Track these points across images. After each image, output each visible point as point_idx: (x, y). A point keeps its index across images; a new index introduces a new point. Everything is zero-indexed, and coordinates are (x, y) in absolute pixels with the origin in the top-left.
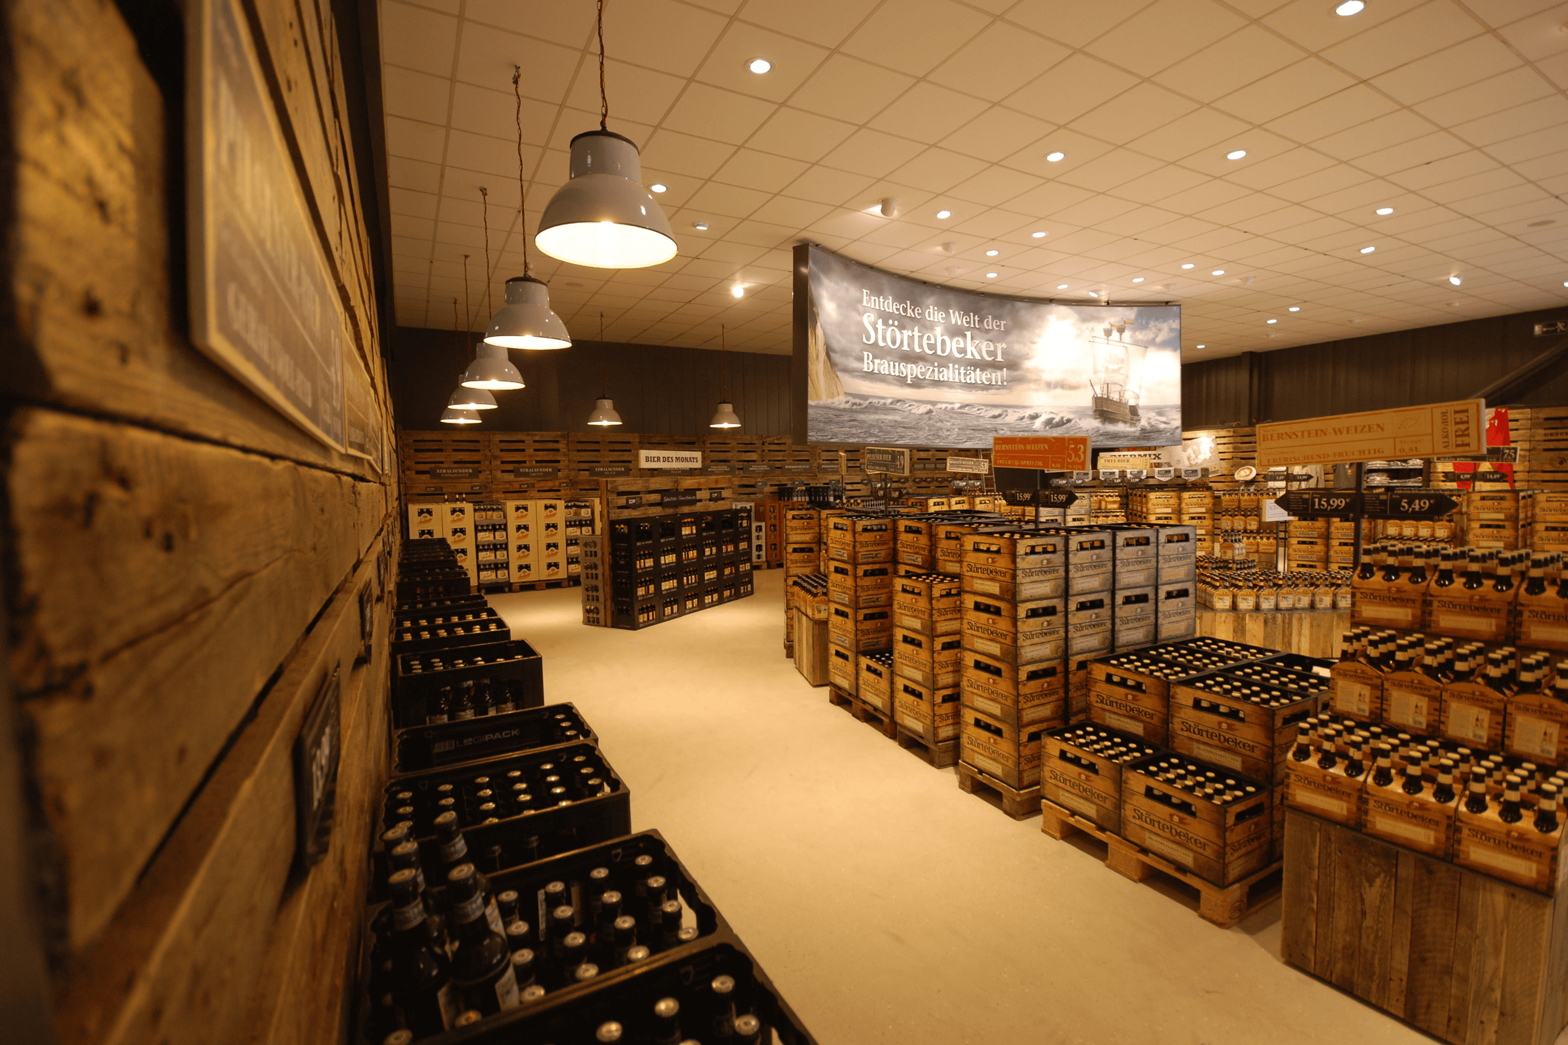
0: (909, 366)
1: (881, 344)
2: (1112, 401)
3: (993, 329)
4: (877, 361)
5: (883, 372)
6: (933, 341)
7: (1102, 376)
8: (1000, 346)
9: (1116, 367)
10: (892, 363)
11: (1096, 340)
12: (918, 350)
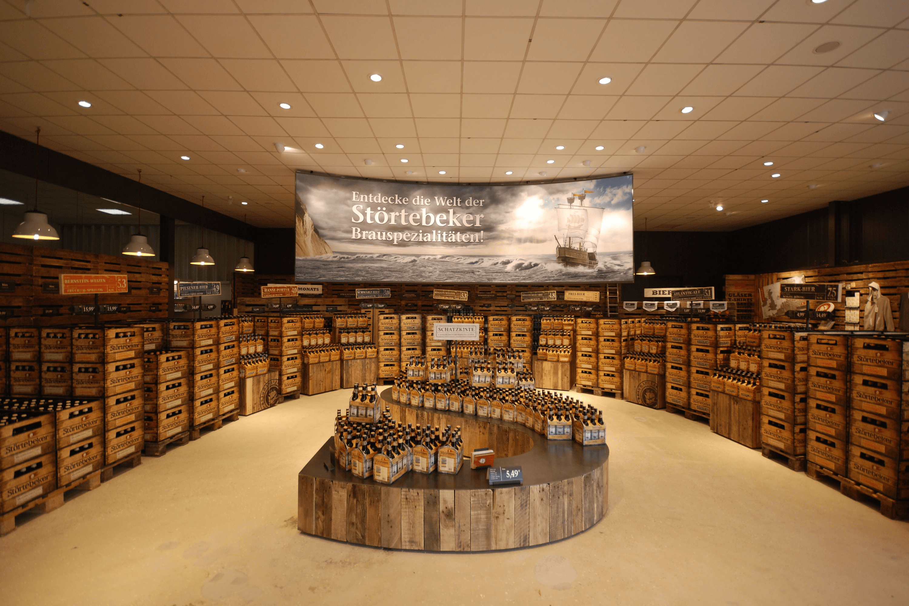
0: (396, 234)
1: (369, 221)
2: (574, 249)
3: (473, 205)
4: (364, 232)
5: (370, 238)
6: (418, 217)
7: (566, 232)
8: (478, 217)
9: (577, 225)
10: (379, 233)
11: (561, 206)
12: (403, 223)
